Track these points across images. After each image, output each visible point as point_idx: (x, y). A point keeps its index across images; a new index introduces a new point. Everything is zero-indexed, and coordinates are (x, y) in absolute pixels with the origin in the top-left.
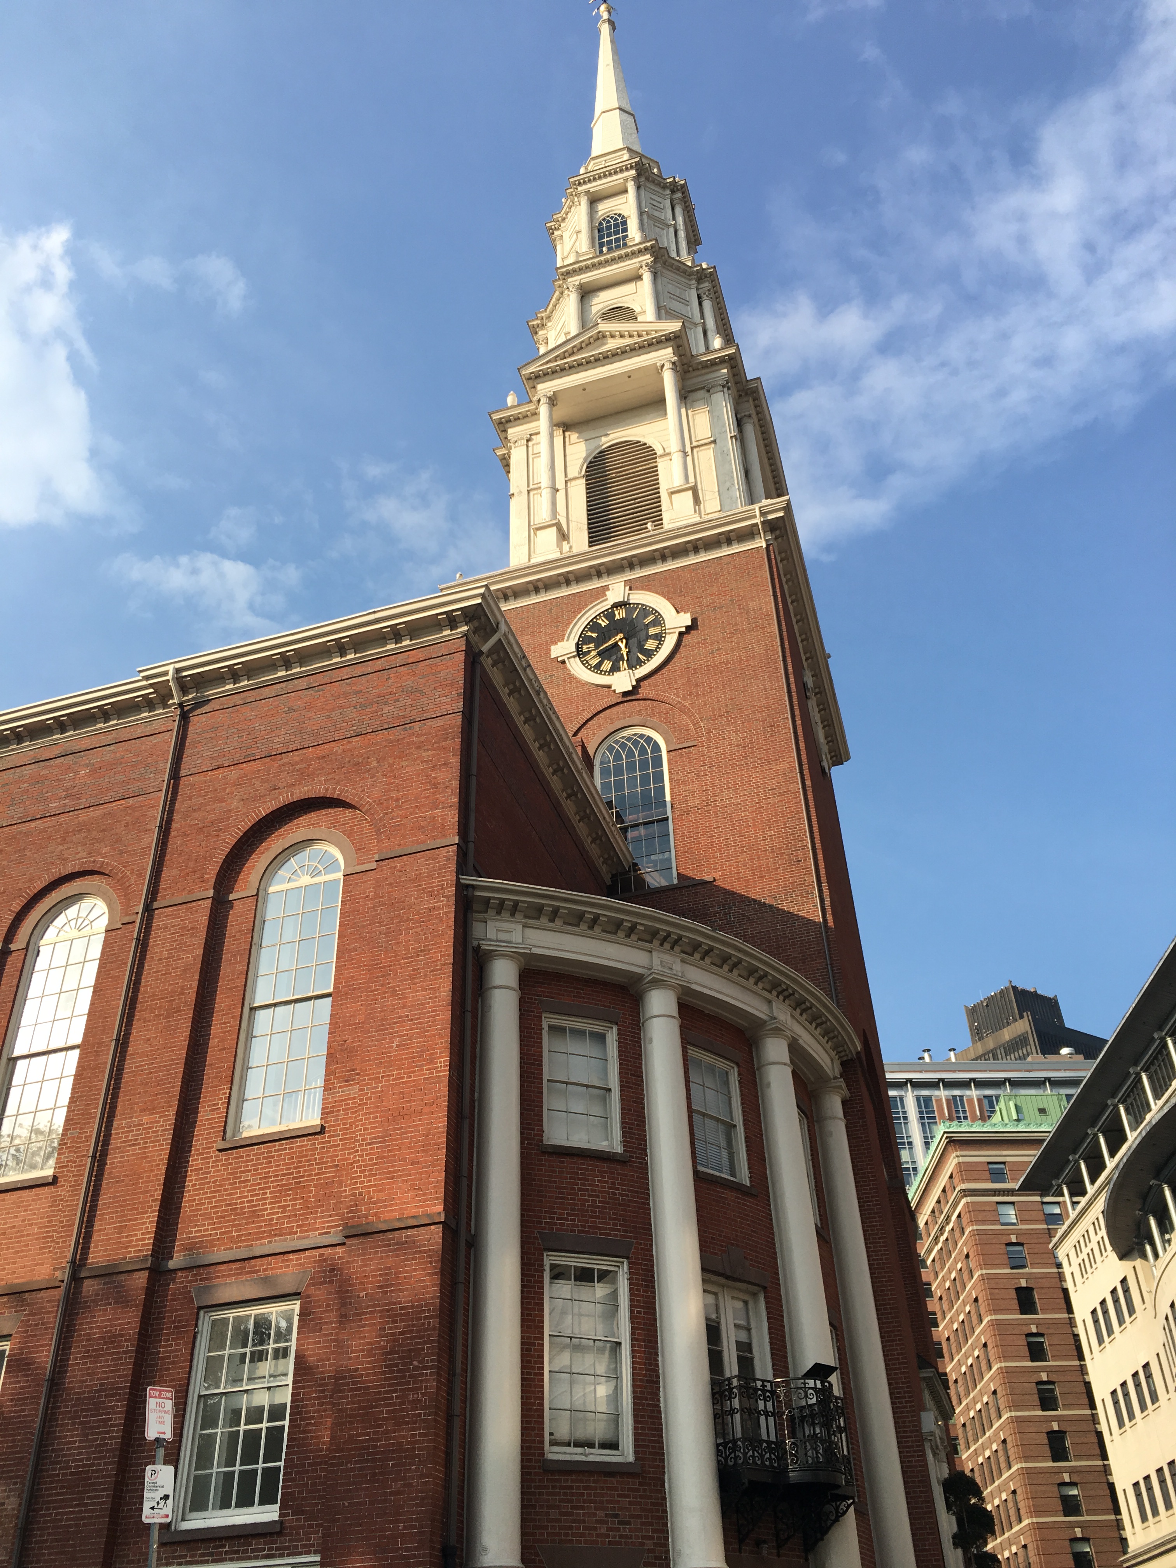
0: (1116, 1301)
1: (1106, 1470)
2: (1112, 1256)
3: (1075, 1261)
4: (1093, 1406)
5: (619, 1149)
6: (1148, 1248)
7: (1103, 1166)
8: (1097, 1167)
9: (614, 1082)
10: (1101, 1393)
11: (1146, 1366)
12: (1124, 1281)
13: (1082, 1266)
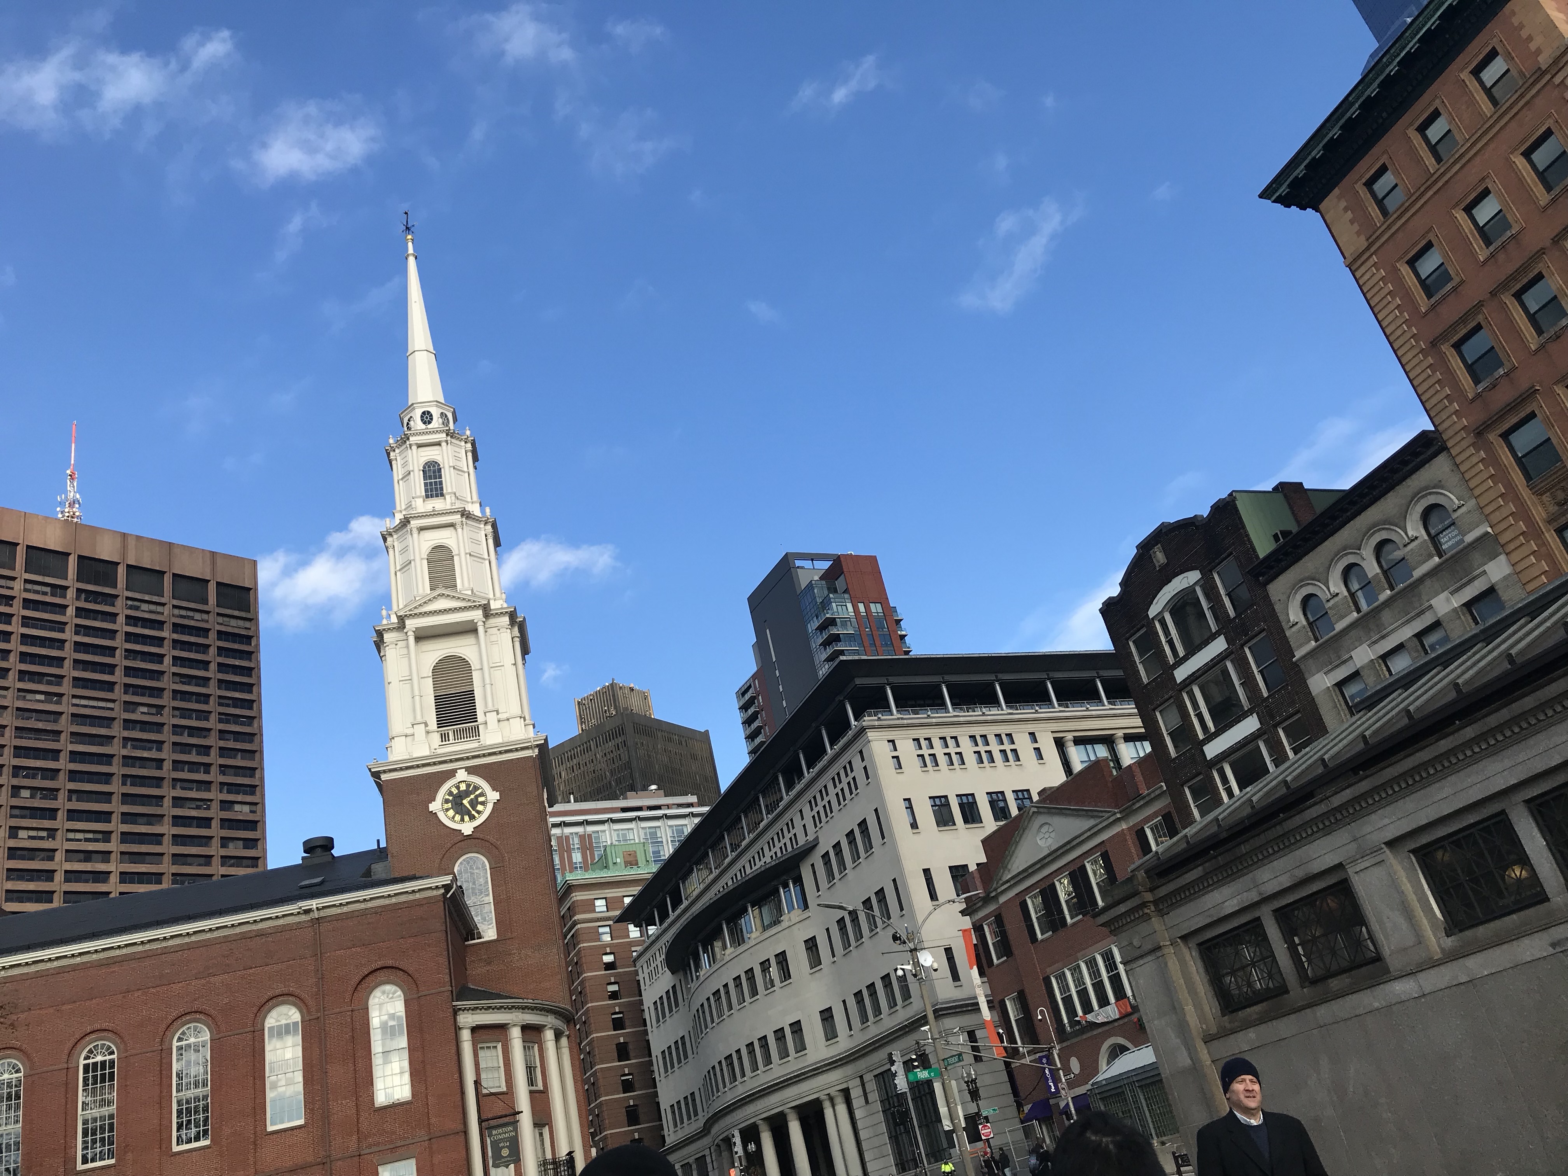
0: (669, 998)
1: (656, 1094)
2: (668, 973)
3: (646, 971)
4: (650, 1055)
5: (505, 1089)
6: (688, 972)
7: (668, 916)
8: (664, 916)
9: (502, 1064)
10: (656, 1050)
11: (683, 1038)
12: (674, 987)
13: (650, 974)
